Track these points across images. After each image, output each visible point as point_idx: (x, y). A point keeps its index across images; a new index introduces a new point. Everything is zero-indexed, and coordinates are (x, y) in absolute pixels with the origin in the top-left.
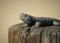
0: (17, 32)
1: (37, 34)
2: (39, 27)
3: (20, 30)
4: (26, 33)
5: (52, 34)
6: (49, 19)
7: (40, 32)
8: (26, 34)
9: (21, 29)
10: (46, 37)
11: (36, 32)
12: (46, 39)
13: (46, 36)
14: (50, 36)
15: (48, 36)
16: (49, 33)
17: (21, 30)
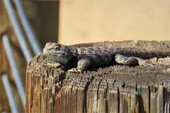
0: (39, 80)
1: (77, 90)
2: (83, 71)
3: (44, 76)
4: (56, 82)
5: (110, 92)
6: (106, 51)
7: (84, 86)
8: (56, 87)
9: (47, 72)
10: (96, 97)
11: (75, 86)
12: (95, 103)
13: (96, 95)
14: (105, 97)
15: (101, 96)
16: (103, 90)
17: (46, 75)
